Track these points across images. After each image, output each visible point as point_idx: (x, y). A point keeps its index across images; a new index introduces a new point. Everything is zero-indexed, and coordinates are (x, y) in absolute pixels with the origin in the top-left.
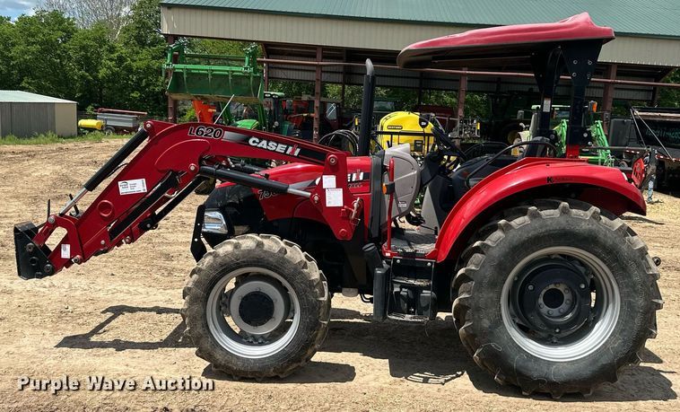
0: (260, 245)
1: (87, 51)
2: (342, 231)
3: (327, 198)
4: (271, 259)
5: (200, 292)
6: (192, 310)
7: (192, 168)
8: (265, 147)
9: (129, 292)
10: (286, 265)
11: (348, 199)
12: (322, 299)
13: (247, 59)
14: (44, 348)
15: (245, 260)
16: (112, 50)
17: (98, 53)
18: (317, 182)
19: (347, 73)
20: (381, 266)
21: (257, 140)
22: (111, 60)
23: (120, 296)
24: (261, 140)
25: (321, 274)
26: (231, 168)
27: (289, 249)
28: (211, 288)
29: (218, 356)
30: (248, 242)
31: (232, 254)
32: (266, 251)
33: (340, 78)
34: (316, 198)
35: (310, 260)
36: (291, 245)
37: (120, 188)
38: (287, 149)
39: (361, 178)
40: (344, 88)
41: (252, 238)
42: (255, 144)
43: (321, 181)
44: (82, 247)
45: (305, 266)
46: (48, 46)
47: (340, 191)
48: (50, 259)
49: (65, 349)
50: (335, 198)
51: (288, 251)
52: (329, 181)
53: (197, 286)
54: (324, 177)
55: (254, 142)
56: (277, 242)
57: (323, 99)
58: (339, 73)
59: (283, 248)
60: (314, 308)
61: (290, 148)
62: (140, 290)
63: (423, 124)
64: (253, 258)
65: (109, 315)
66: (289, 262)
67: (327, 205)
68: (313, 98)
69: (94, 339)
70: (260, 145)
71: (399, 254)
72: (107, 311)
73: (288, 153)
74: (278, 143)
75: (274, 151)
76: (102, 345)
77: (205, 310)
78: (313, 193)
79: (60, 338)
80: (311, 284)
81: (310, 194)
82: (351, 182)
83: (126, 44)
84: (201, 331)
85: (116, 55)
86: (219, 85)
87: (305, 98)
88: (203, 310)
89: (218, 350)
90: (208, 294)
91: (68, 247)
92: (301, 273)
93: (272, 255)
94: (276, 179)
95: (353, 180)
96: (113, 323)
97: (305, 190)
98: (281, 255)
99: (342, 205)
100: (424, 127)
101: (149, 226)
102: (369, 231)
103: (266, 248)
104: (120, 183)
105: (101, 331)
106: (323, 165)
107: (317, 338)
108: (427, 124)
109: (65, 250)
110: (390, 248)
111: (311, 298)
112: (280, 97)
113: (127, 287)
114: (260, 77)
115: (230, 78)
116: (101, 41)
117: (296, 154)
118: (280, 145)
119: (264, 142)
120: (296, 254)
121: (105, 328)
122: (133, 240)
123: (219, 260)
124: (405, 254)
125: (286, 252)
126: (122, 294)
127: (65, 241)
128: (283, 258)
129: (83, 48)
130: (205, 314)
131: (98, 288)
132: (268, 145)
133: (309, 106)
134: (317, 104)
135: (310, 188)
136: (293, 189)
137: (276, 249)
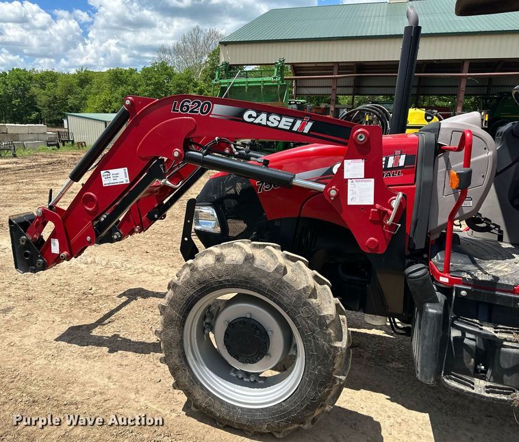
0: (249, 259)
1: (180, 87)
2: (370, 240)
3: (349, 193)
4: (264, 281)
5: (174, 313)
6: (166, 334)
7: (176, 154)
8: (264, 122)
9: (152, 273)
10: (285, 291)
11: (382, 194)
12: (338, 344)
13: (276, 70)
14: (45, 341)
15: (228, 278)
16: (196, 85)
17: (188, 88)
18: (335, 170)
19: (357, 87)
20: (434, 300)
21: (254, 114)
22: (194, 92)
23: (144, 276)
24: (259, 113)
25: (337, 305)
26: (236, 156)
27: (290, 266)
28: (189, 310)
29: (198, 395)
30: (235, 252)
31: (213, 268)
32: (256, 269)
33: (351, 90)
34: (333, 193)
35: (321, 282)
36: (294, 260)
37: (103, 178)
38: (294, 124)
39: (402, 163)
40: (353, 98)
41: (240, 247)
42: (251, 120)
43: (341, 169)
44: (69, 243)
45: (314, 294)
46: (159, 86)
47: (371, 183)
48: (41, 253)
49: (63, 343)
50: (361, 192)
51: (289, 269)
52: (354, 168)
53: (171, 306)
54: (345, 161)
55: (250, 116)
56: (273, 256)
57: (337, 106)
58: (350, 86)
59: (280, 266)
60: (326, 356)
61: (299, 123)
62: (163, 271)
63: (429, 118)
64: (239, 276)
65: (124, 299)
66: (290, 287)
67: (350, 202)
68: (329, 106)
69: (96, 332)
70: (257, 121)
71: (464, 282)
72: (124, 294)
73: (295, 129)
74: (281, 116)
75: (276, 128)
76: (99, 342)
77: (182, 337)
78: (328, 186)
79: (65, 328)
80: (322, 322)
81: (323, 187)
82: (386, 169)
83: (205, 81)
84: (177, 362)
85: (198, 88)
86: (254, 95)
87: (323, 106)
88: (179, 336)
89: (197, 388)
90: (185, 317)
91: (56, 241)
92: (306, 304)
93: (266, 275)
94: (280, 167)
95: (390, 166)
96: (123, 311)
97: (318, 181)
98: (278, 276)
99: (372, 203)
100: (429, 121)
101: (156, 216)
102: (411, 239)
103: (257, 263)
104: (102, 172)
105: (106, 321)
106: (345, 144)
107: (329, 397)
108: (433, 118)
109: (55, 245)
110: (447, 270)
111: (322, 342)
112: (302, 103)
113: (152, 267)
114: (286, 85)
115: (262, 87)
116: (190, 80)
117: (306, 130)
118: (284, 119)
119: (264, 116)
120: (301, 274)
121: (113, 317)
122: (143, 229)
123: (197, 276)
124: (476, 283)
125: (285, 271)
126: (146, 275)
127: (53, 235)
128: (281, 280)
129: (179, 85)
130: (182, 341)
131: (129, 266)
132: (268, 120)
133: (326, 110)
134: (332, 109)
135: (324, 178)
136: (302, 179)
137: (271, 267)
